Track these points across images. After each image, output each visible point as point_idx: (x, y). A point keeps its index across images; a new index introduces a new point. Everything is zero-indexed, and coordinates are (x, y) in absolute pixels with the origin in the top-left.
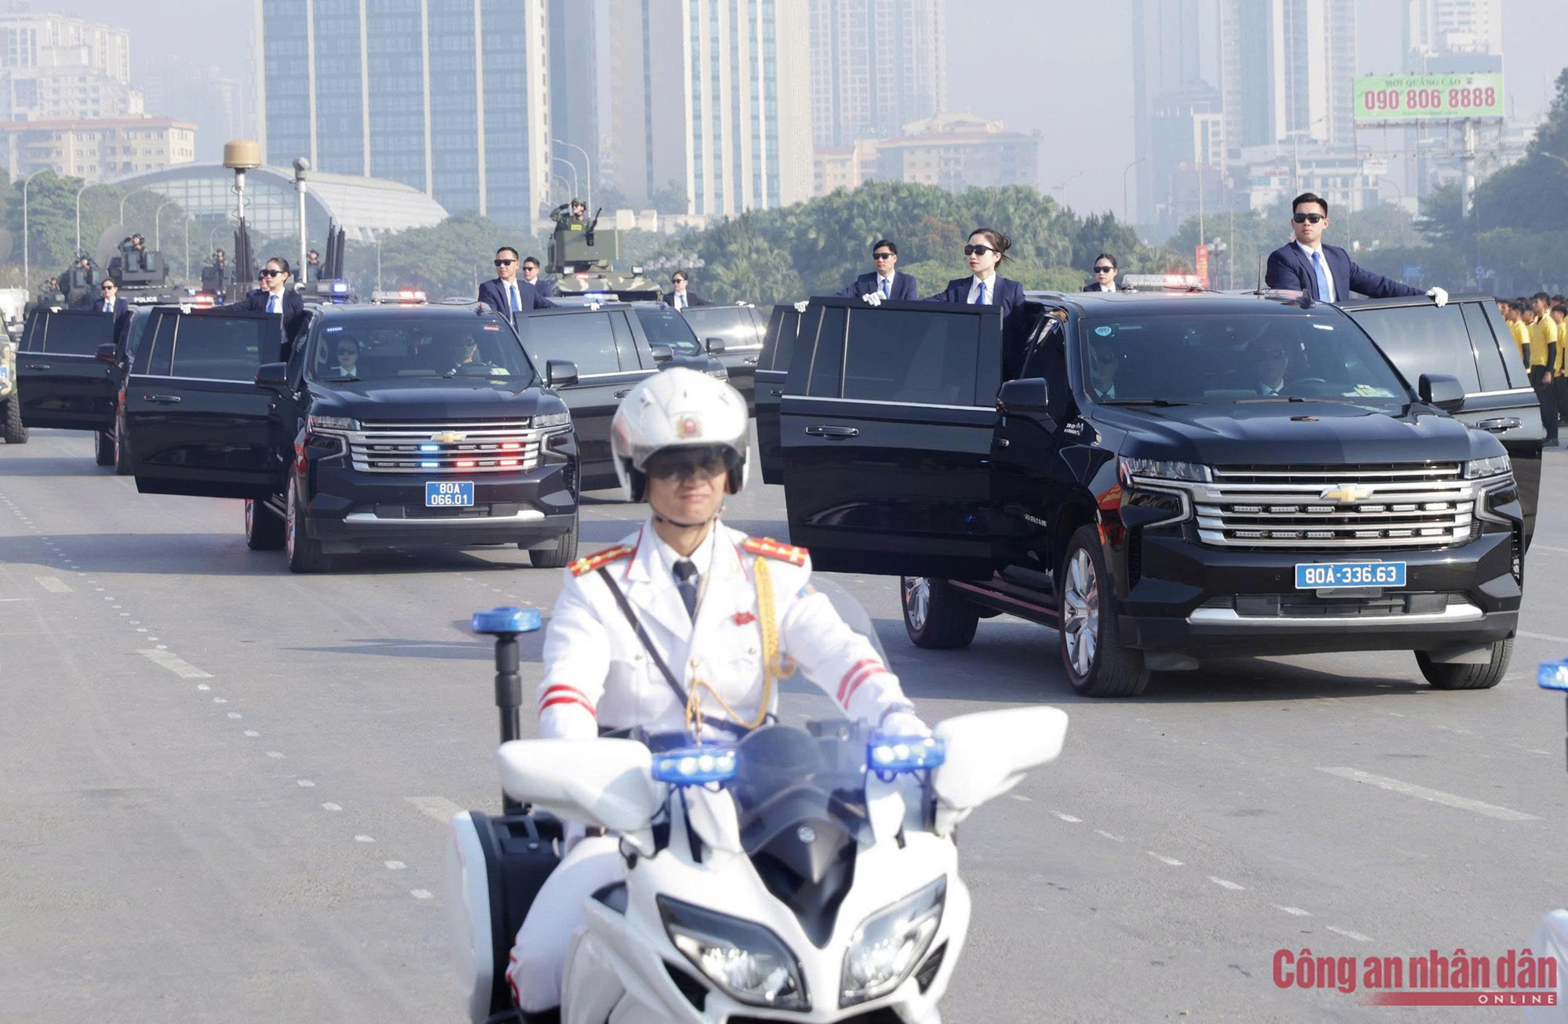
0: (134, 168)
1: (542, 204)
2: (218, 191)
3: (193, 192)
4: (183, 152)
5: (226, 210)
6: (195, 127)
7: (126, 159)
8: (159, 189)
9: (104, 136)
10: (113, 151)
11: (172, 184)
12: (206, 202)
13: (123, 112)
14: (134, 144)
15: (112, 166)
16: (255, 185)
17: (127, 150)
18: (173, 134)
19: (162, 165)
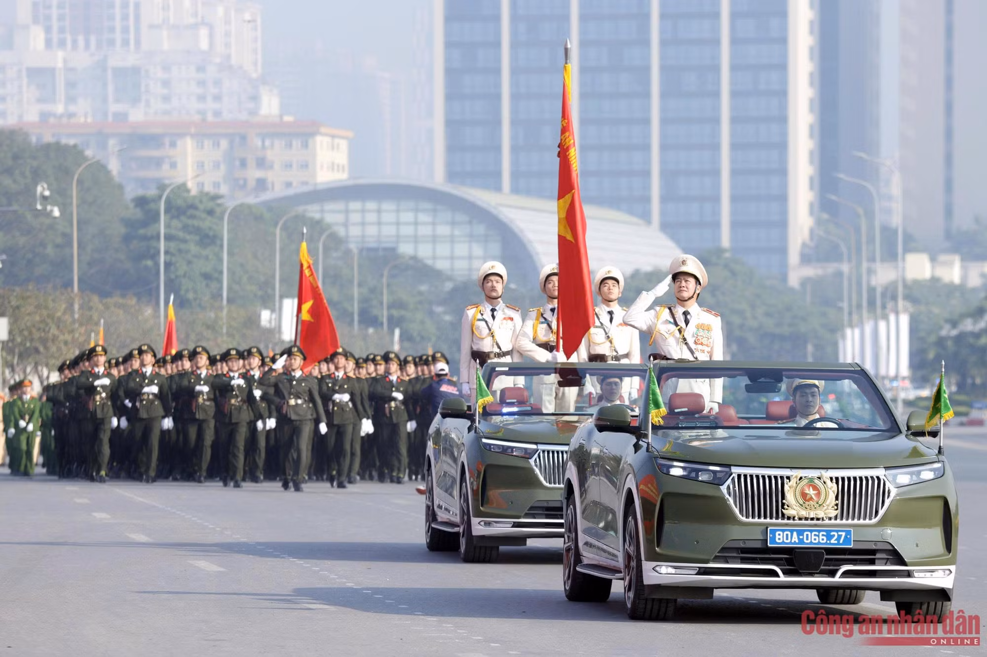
0: (270, 186)
1: (804, 245)
2: (388, 217)
3: (355, 218)
4: (333, 167)
5: (398, 242)
6: (350, 134)
7: (259, 174)
8: (313, 211)
9: (231, 143)
10: (243, 164)
11: (329, 206)
12: (372, 231)
13: (254, 113)
14: (270, 155)
15: (241, 182)
16: (435, 211)
17: (261, 163)
18: (321, 143)
19: (305, 183)
